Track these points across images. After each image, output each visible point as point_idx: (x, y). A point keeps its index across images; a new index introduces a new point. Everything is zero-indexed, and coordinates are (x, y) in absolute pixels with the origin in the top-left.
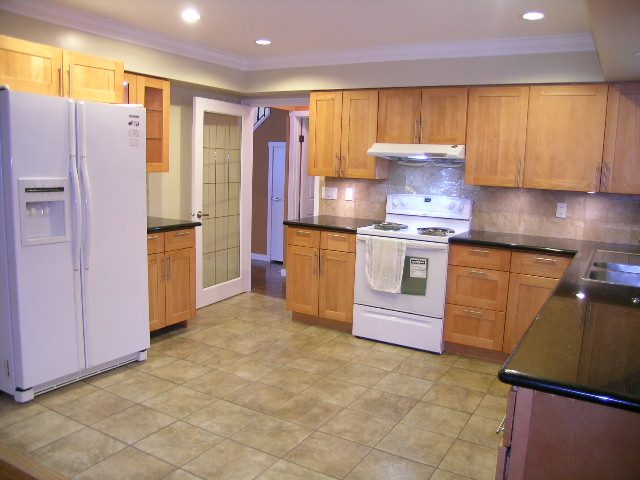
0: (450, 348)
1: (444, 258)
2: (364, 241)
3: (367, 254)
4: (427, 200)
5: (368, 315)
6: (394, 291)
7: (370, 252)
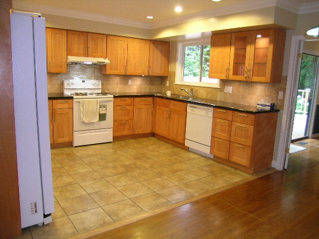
0: (116, 138)
1: (112, 104)
2: (79, 102)
3: (81, 107)
4: (83, 81)
5: (81, 135)
6: (95, 121)
7: (83, 106)
